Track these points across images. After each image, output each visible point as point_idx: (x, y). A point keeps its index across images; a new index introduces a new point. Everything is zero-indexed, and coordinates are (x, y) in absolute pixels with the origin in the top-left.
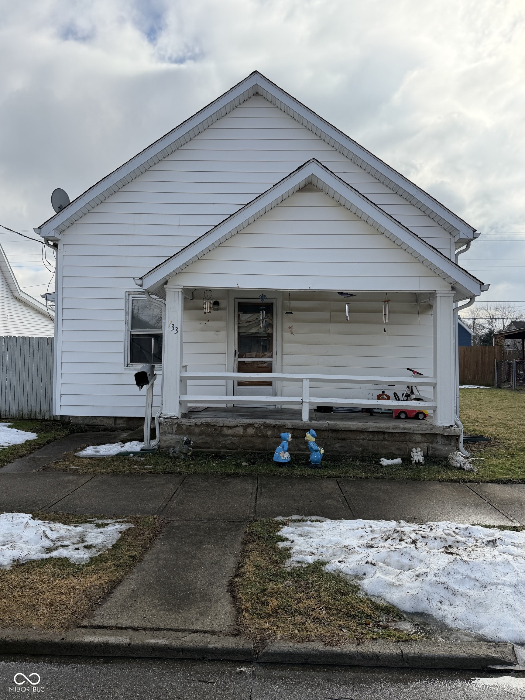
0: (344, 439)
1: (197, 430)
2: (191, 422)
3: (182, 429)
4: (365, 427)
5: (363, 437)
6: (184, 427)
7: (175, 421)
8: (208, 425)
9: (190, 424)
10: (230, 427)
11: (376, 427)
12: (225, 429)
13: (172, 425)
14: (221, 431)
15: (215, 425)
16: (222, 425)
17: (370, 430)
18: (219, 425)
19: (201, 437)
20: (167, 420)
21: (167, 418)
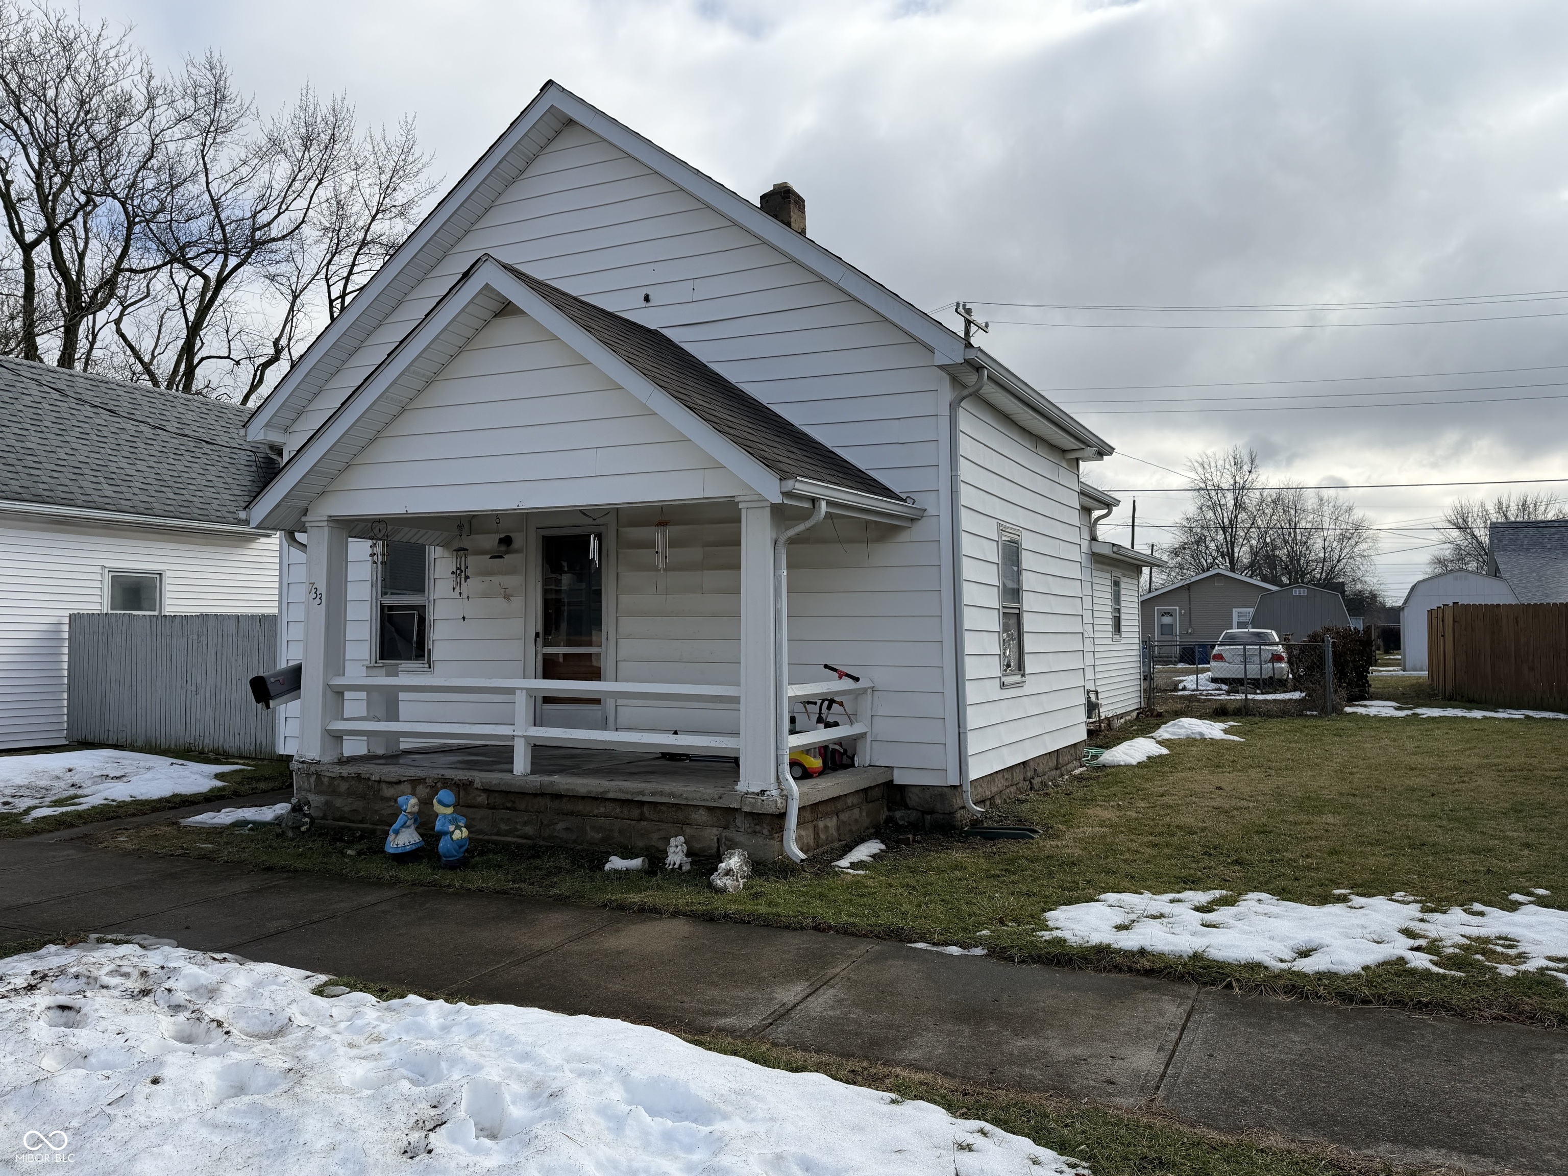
0: (572, 813)
1: (344, 787)
2: (335, 770)
3: (322, 783)
4: (601, 790)
5: (602, 810)
6: (326, 780)
7: (313, 769)
8: (359, 777)
9: (333, 775)
10: (390, 783)
11: (621, 791)
12: (384, 786)
13: (309, 775)
14: (379, 791)
15: (369, 779)
16: (377, 779)
17: (611, 795)
18: (373, 778)
19: (350, 800)
20: (301, 766)
21: (303, 762)
